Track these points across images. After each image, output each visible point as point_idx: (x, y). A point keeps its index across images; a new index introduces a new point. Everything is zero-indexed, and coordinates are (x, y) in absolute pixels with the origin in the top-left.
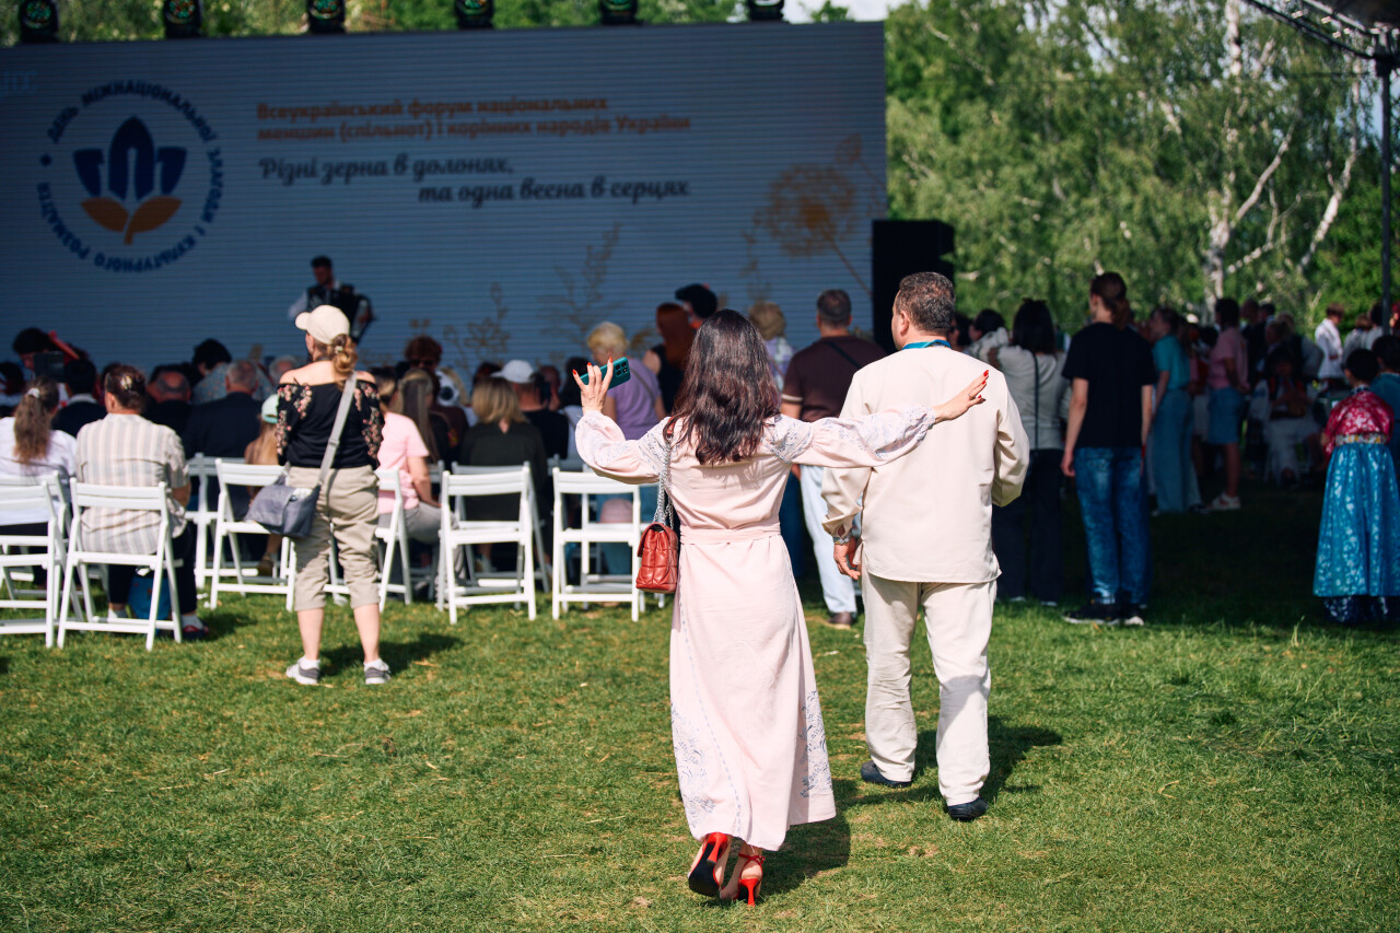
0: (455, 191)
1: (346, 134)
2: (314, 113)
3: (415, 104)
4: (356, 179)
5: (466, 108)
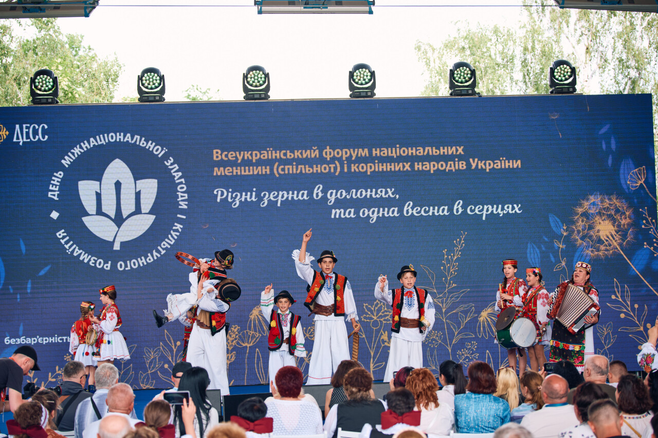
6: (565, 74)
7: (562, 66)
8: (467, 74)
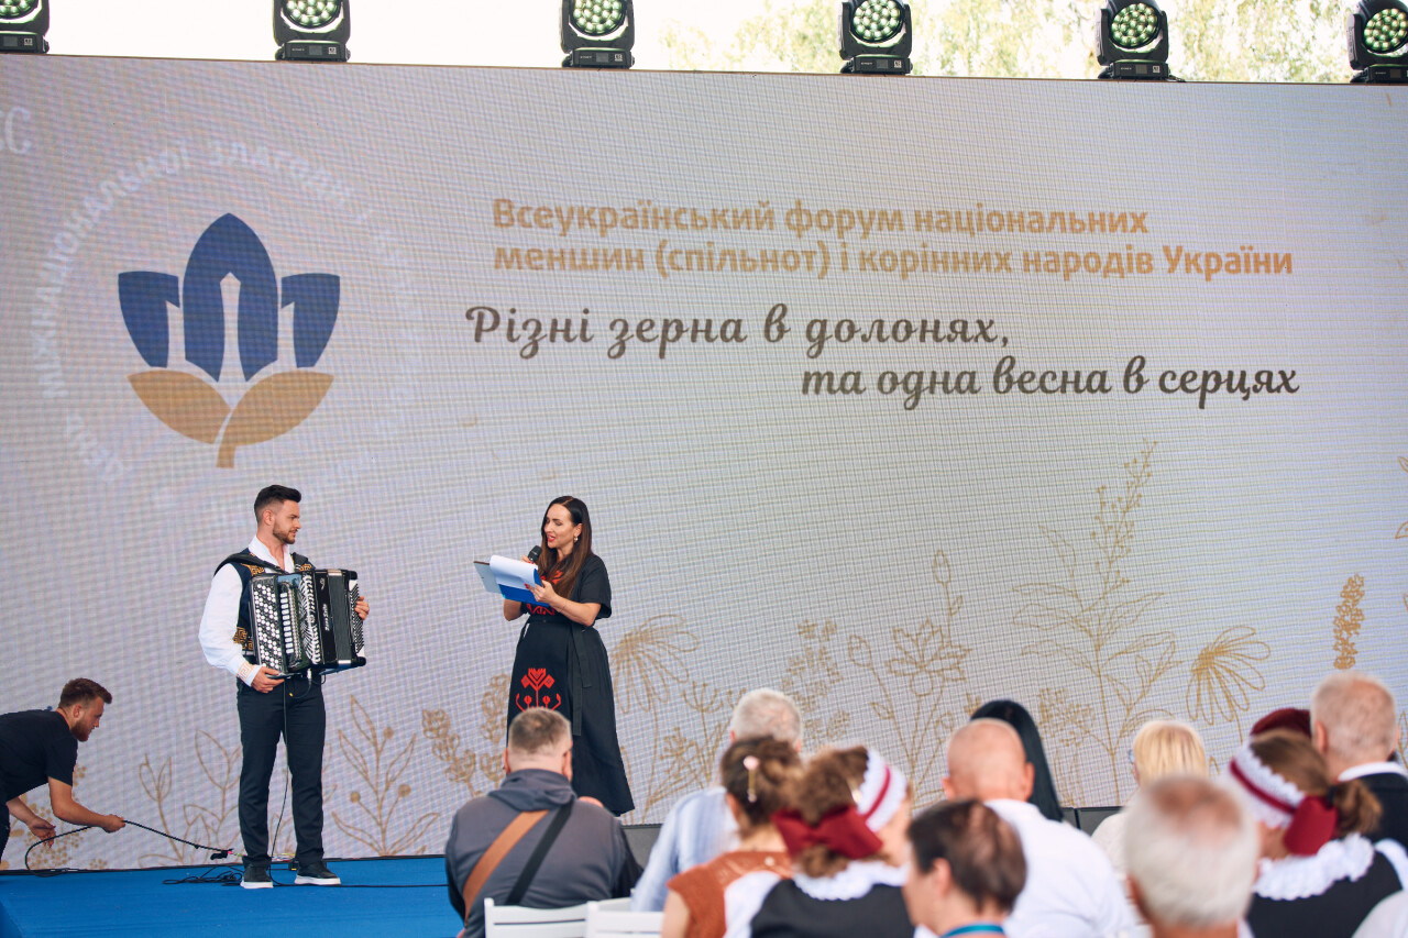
0: (870, 381)
1: (667, 262)
2: (604, 219)
3: (799, 210)
4: (681, 349)
5: (892, 221)
6: (1392, 33)
7: (1385, 12)
8: (1146, 24)
